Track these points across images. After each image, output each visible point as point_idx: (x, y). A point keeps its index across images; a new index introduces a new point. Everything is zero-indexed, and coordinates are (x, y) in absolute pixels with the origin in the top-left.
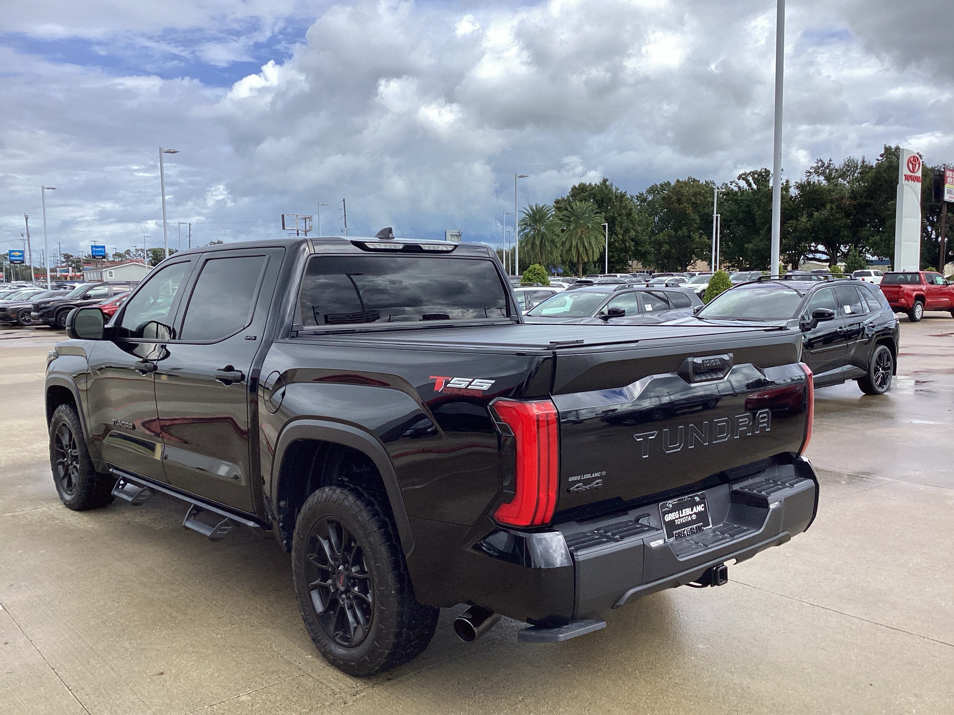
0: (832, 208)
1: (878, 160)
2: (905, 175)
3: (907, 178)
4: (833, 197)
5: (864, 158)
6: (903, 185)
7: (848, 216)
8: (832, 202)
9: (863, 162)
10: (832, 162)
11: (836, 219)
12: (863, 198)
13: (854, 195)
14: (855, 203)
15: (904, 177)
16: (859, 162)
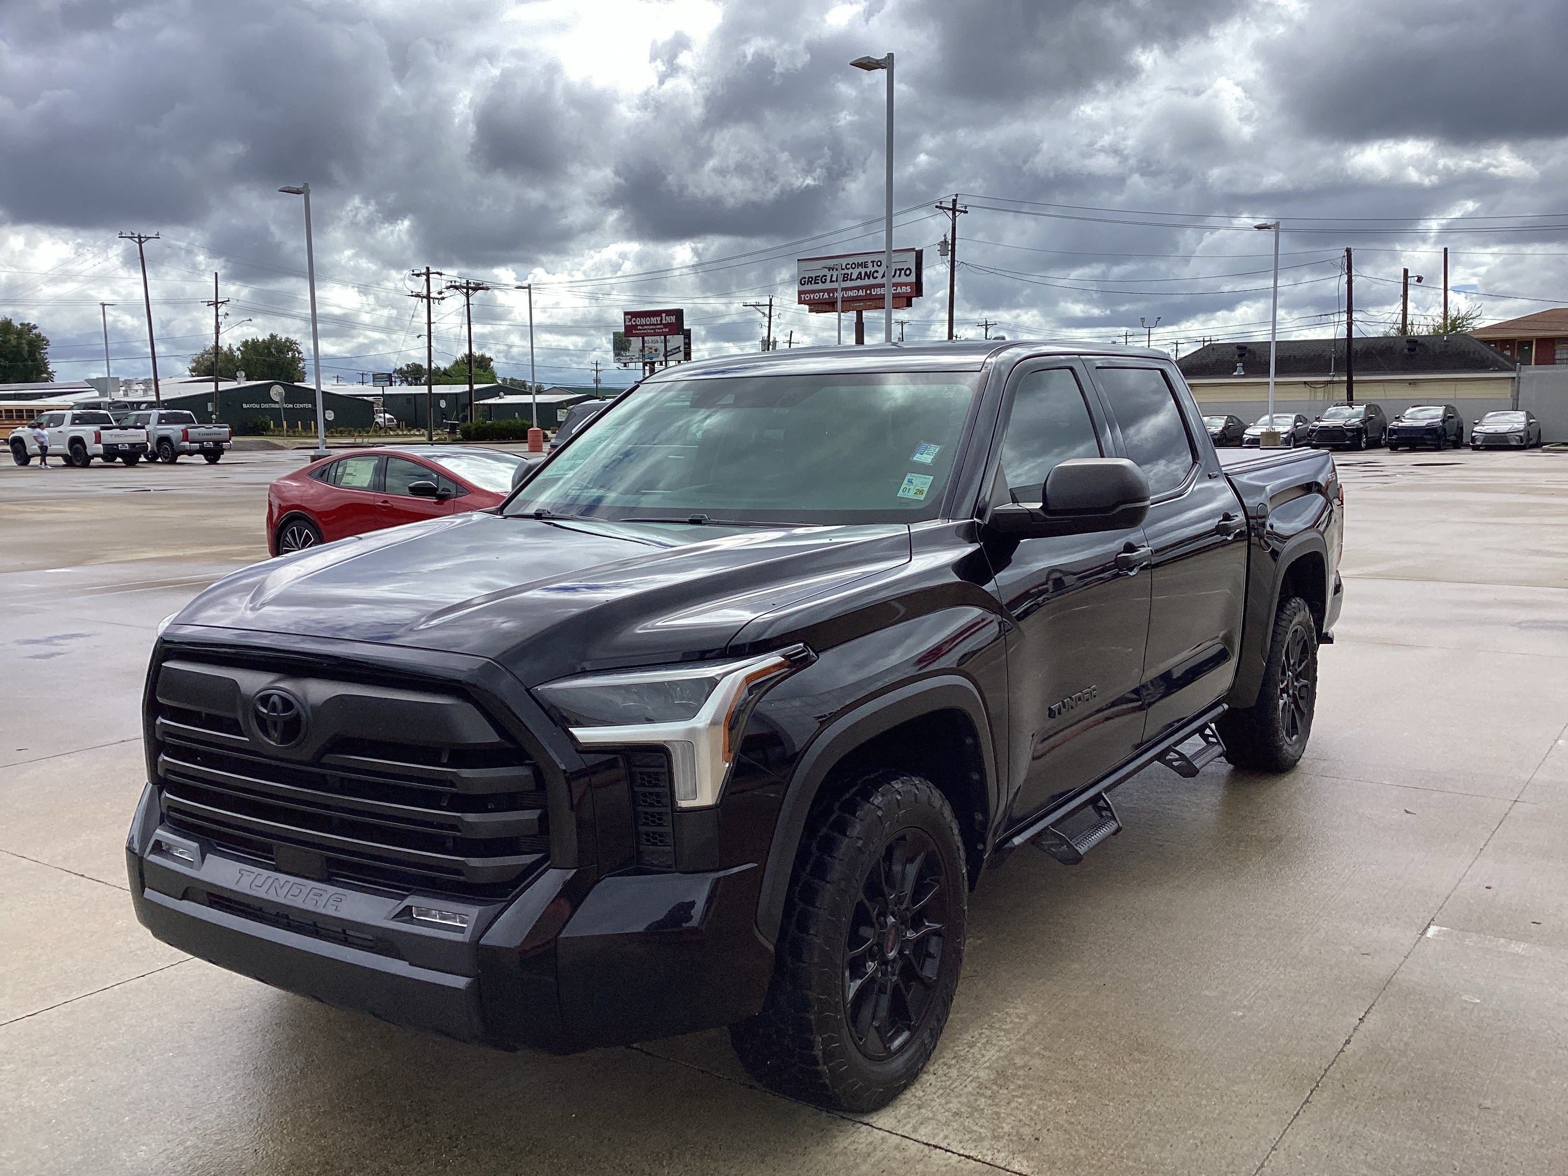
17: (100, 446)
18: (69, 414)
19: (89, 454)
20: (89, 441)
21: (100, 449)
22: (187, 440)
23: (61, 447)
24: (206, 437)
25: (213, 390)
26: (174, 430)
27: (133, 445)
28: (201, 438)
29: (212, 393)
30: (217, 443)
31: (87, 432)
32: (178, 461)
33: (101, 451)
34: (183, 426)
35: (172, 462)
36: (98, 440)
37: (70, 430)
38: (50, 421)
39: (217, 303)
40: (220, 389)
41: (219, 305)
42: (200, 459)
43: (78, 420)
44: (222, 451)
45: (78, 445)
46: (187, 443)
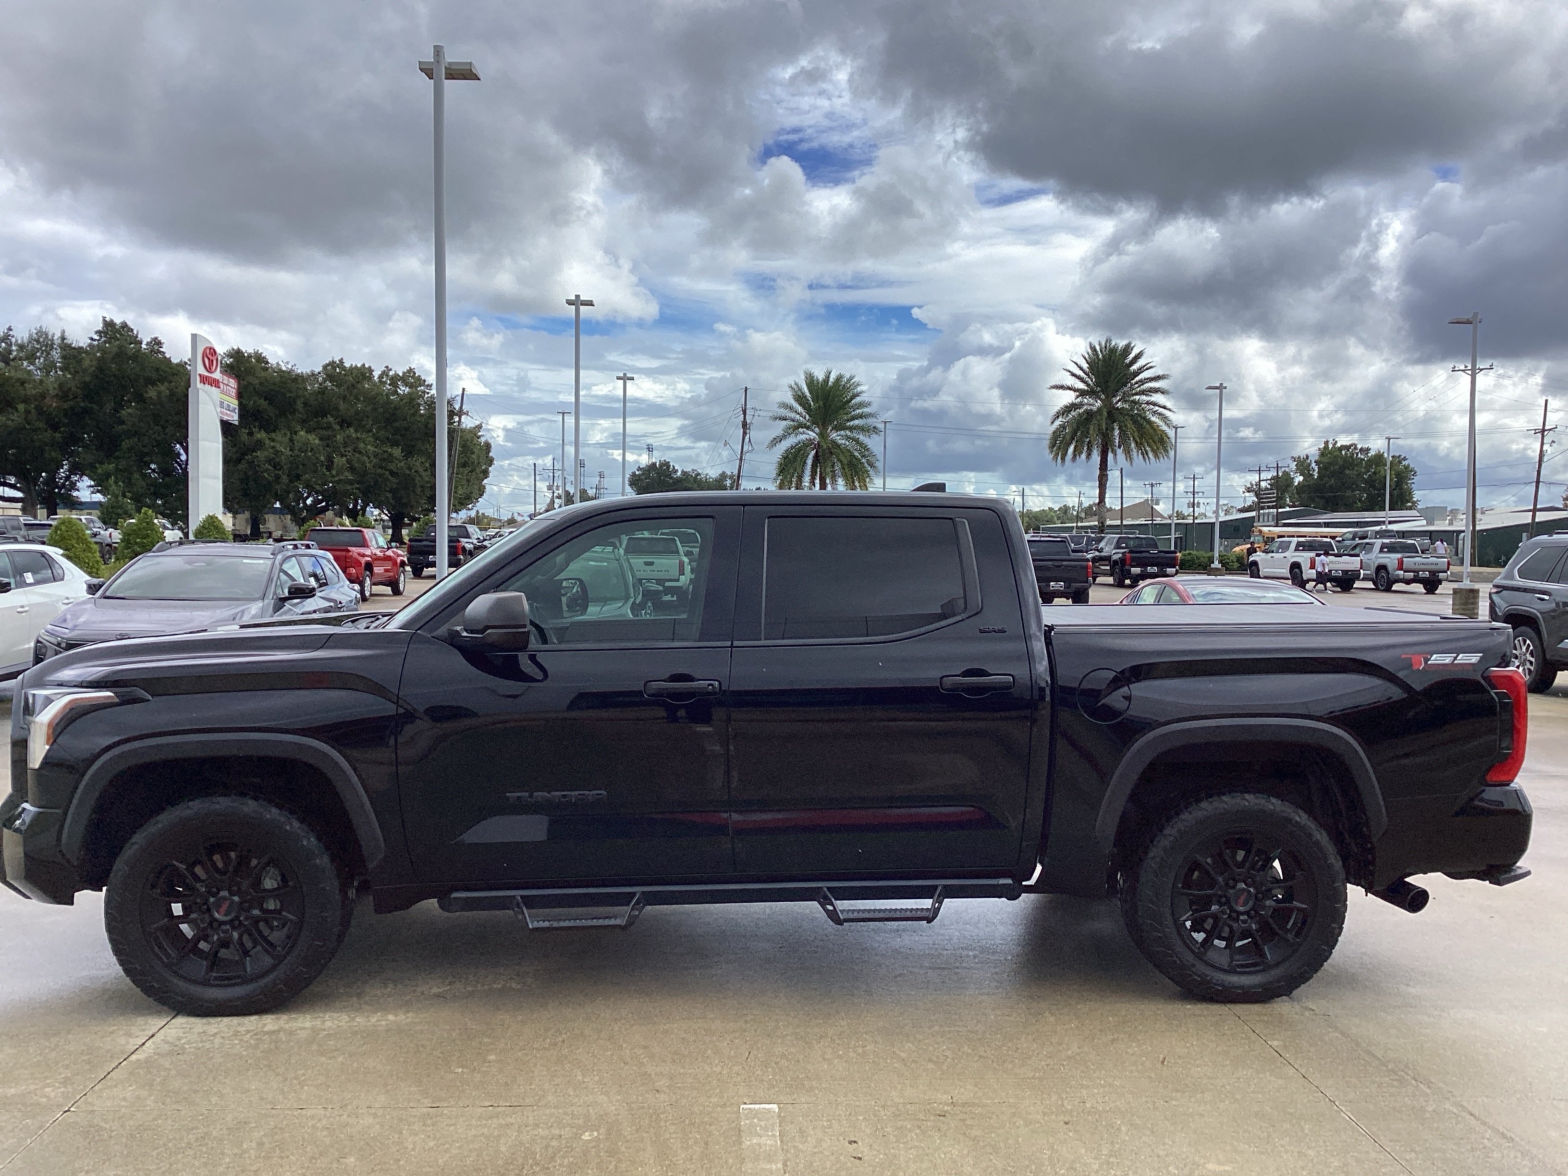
0: (27, 412)
1: (92, 339)
2: (200, 375)
3: (204, 380)
4: (29, 393)
5: (63, 332)
6: (198, 390)
7: (55, 427)
8: (26, 400)
9: (63, 338)
10: (11, 333)
11: (35, 430)
12: (79, 400)
13: (64, 393)
14: (66, 406)
15: (198, 378)
16: (56, 338)
17: (1314, 571)
18: (1295, 540)
19: (1305, 578)
20: (1305, 566)
21: (1312, 574)
22: (1402, 569)
23: (1284, 571)
24: (1422, 567)
25: (1530, 521)
26: (1391, 560)
27: (1345, 572)
28: (1417, 567)
29: (1528, 524)
30: (1434, 573)
31: (1304, 558)
32: (1393, 588)
33: (1314, 577)
34: (1399, 556)
35: (1388, 589)
36: (1313, 566)
37: (1292, 556)
38: (1279, 548)
39: (1543, 430)
40: (1537, 520)
41: (1546, 433)
42: (1419, 588)
43: (1302, 547)
44: (1440, 582)
45: (1297, 570)
46: (1402, 572)
